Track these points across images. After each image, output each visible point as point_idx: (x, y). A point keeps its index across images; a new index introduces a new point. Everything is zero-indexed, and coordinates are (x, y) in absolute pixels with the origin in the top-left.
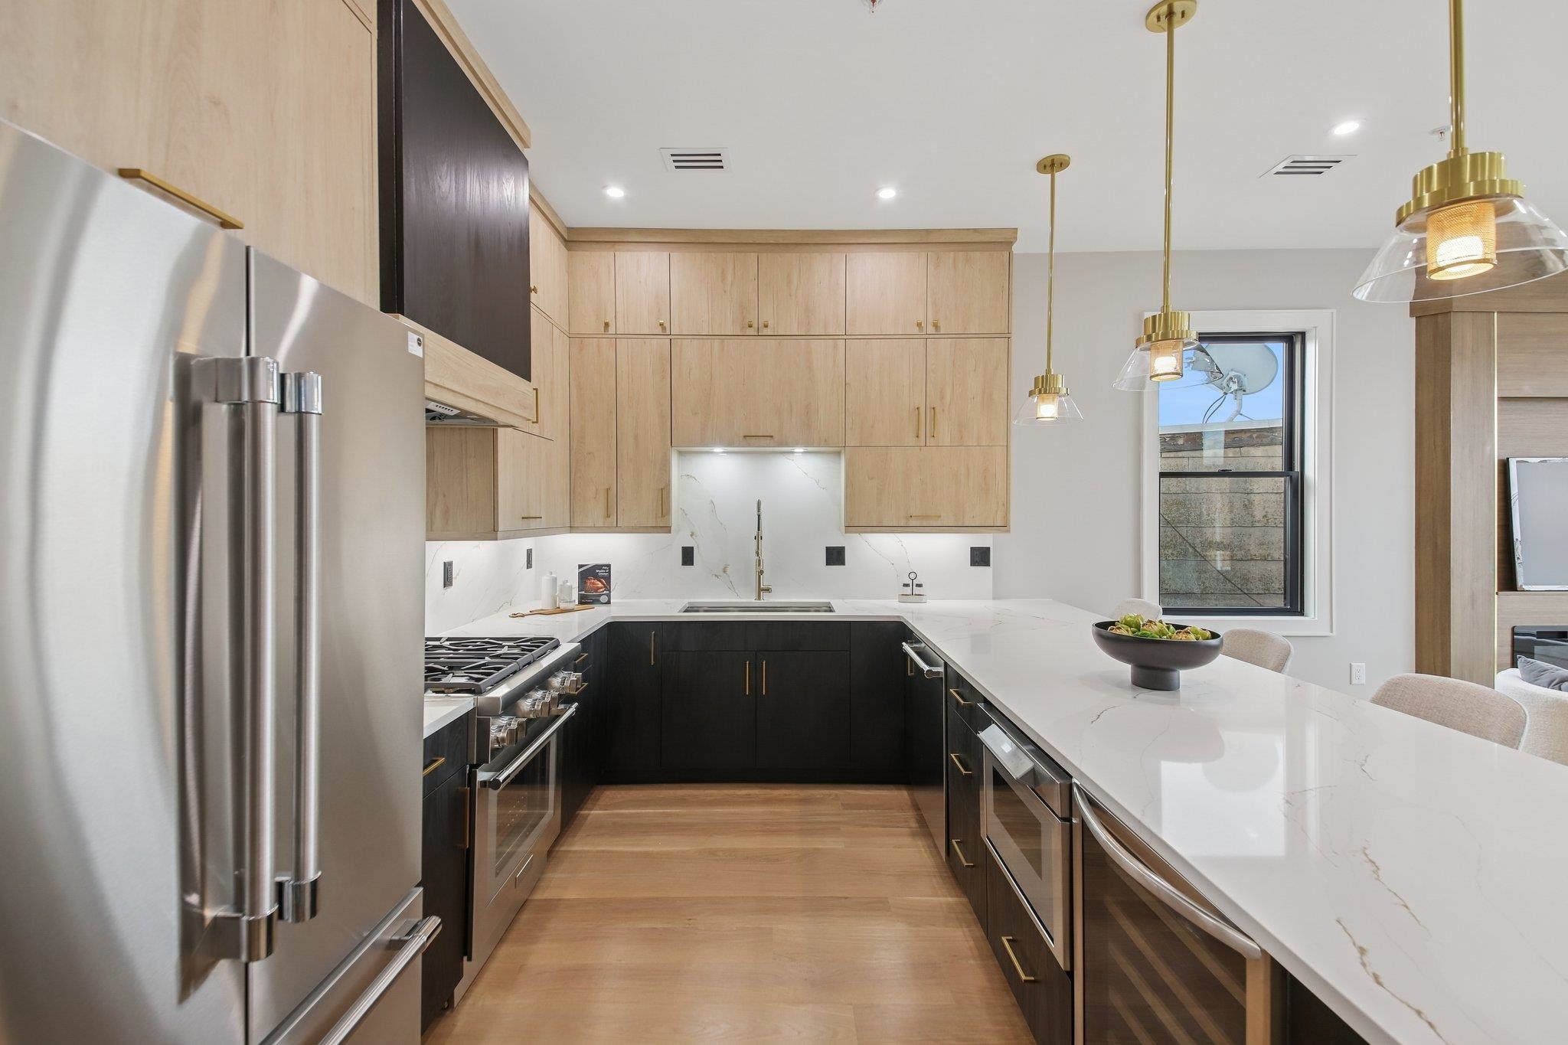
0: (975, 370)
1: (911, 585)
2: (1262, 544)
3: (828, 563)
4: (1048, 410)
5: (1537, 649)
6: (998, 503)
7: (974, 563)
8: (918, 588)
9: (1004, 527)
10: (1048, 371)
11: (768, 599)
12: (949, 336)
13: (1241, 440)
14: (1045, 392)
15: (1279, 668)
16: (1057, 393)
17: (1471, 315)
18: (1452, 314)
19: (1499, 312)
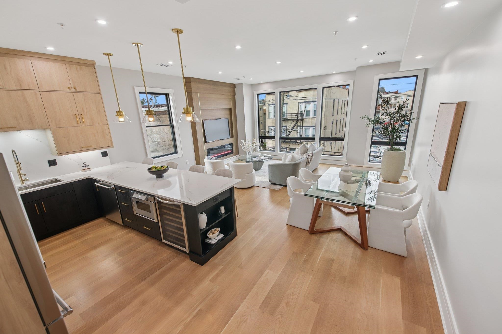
0: (92, 103)
1: (85, 166)
2: (168, 137)
3: (50, 166)
4: (121, 119)
5: (210, 152)
6: (109, 140)
7: (103, 156)
8: (88, 167)
9: (112, 146)
10: (119, 110)
11: (26, 183)
12: (80, 92)
13: (159, 114)
14: (120, 116)
15: (176, 168)
16: (123, 115)
17: (195, 93)
18: (192, 92)
19: (198, 93)
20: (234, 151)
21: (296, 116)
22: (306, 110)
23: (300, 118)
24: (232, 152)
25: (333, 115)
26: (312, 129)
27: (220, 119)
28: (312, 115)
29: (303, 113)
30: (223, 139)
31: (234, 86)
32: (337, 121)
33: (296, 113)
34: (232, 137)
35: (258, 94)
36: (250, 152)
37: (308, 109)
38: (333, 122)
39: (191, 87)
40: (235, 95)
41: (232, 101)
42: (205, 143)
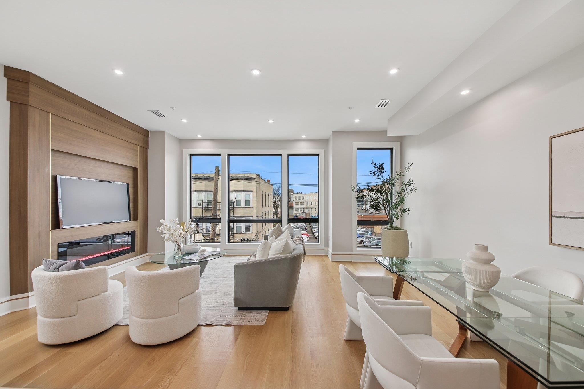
17: (39, 110)
18: (29, 106)
19: (52, 114)
20: (138, 247)
22: (236, 199)
24: (132, 249)
25: (263, 207)
27: (108, 182)
28: (243, 205)
29: (234, 203)
30: (111, 222)
31: (146, 133)
32: (266, 212)
34: (135, 218)
35: (191, 155)
36: (178, 244)
37: (238, 198)
38: (263, 213)
39: (26, 94)
40: (147, 148)
41: (139, 155)
42: (52, 229)
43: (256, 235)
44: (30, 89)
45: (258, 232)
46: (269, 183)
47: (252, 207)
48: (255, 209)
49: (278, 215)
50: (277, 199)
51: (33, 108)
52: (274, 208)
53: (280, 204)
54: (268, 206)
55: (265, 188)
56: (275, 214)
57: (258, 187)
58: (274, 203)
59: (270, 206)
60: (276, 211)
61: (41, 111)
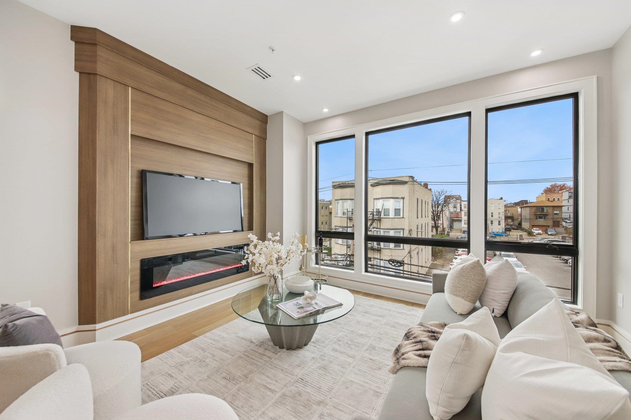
17: (112, 82)
18: (98, 76)
19: (132, 87)
21: (371, 214)
22: (384, 208)
23: (377, 218)
25: (417, 218)
26: (394, 232)
28: (392, 215)
29: (380, 212)
32: (422, 224)
33: (372, 211)
34: (250, 229)
35: (317, 143)
37: (386, 207)
38: (418, 226)
39: (94, 59)
40: (265, 139)
41: (255, 147)
42: (131, 241)
43: (409, 253)
44: (99, 53)
45: (412, 250)
46: (427, 187)
47: (403, 218)
48: (406, 220)
49: (439, 229)
50: (438, 208)
51: (104, 78)
52: (433, 219)
53: (441, 215)
54: (426, 217)
55: (421, 193)
56: (434, 227)
57: (412, 192)
58: (433, 213)
59: (428, 217)
60: (435, 223)
61: (116, 82)
